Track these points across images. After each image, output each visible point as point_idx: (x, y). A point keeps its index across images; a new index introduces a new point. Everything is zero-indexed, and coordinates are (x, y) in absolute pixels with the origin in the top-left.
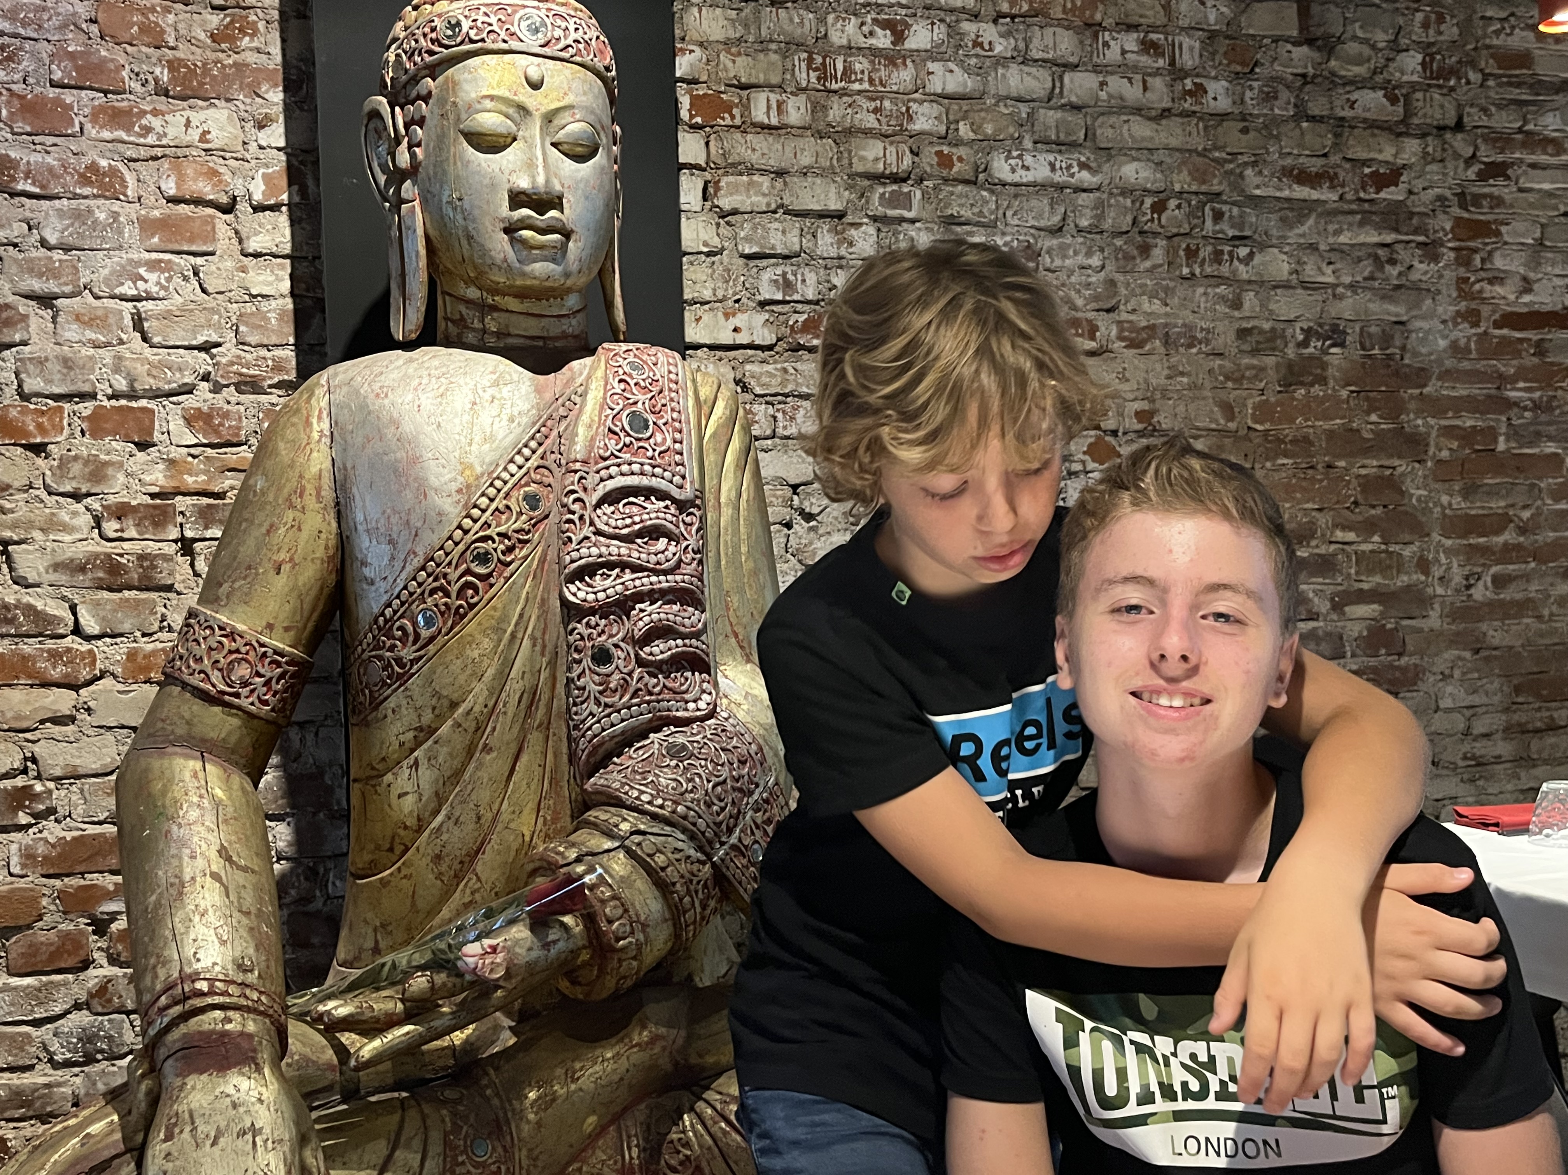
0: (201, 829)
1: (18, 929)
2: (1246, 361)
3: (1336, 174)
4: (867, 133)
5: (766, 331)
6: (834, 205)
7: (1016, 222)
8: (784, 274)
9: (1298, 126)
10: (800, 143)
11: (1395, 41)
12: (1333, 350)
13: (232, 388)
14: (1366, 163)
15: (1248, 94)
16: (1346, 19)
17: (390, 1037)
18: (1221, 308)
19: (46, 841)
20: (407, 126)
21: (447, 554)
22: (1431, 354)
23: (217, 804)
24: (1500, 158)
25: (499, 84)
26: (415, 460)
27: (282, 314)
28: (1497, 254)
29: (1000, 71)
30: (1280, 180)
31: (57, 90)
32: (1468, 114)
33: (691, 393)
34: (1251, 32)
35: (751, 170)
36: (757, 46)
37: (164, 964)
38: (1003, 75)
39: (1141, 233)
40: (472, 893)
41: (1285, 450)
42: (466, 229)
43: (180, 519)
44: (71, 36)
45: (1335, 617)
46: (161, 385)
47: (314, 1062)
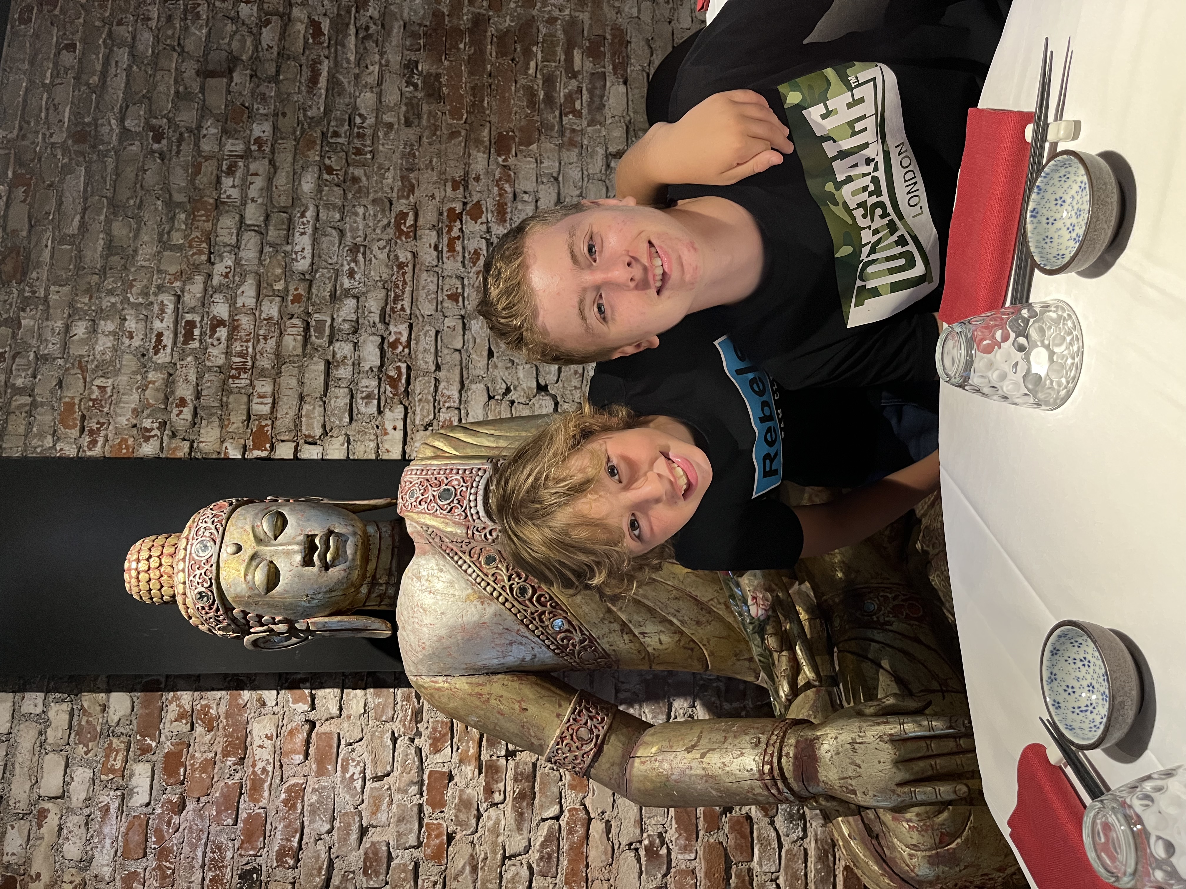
0: (675, 761)
1: (727, 855)
2: (424, 122)
3: (312, 60)
4: (279, 345)
5: (396, 411)
6: (322, 367)
7: (336, 257)
8: (362, 398)
9: (282, 81)
10: (283, 385)
11: (232, 19)
12: (420, 68)
13: (419, 725)
14: (306, 42)
15: (262, 111)
16: (217, 49)
17: (802, 661)
18: (392, 136)
19: (677, 839)
20: (262, 625)
21: (520, 612)
22: (424, 8)
23: (660, 751)
25: (238, 570)
26: (463, 628)
27: (377, 695)
29: (243, 262)
30: (314, 95)
31: (239, 821)
33: (429, 462)
34: (223, 107)
35: (299, 416)
36: (224, 409)
37: (753, 789)
38: (246, 261)
39: (345, 182)
40: (720, 603)
41: (479, 101)
42: (326, 592)
43: (494, 758)
44: (207, 813)
45: (580, 77)
46: (415, 767)
47: (814, 702)
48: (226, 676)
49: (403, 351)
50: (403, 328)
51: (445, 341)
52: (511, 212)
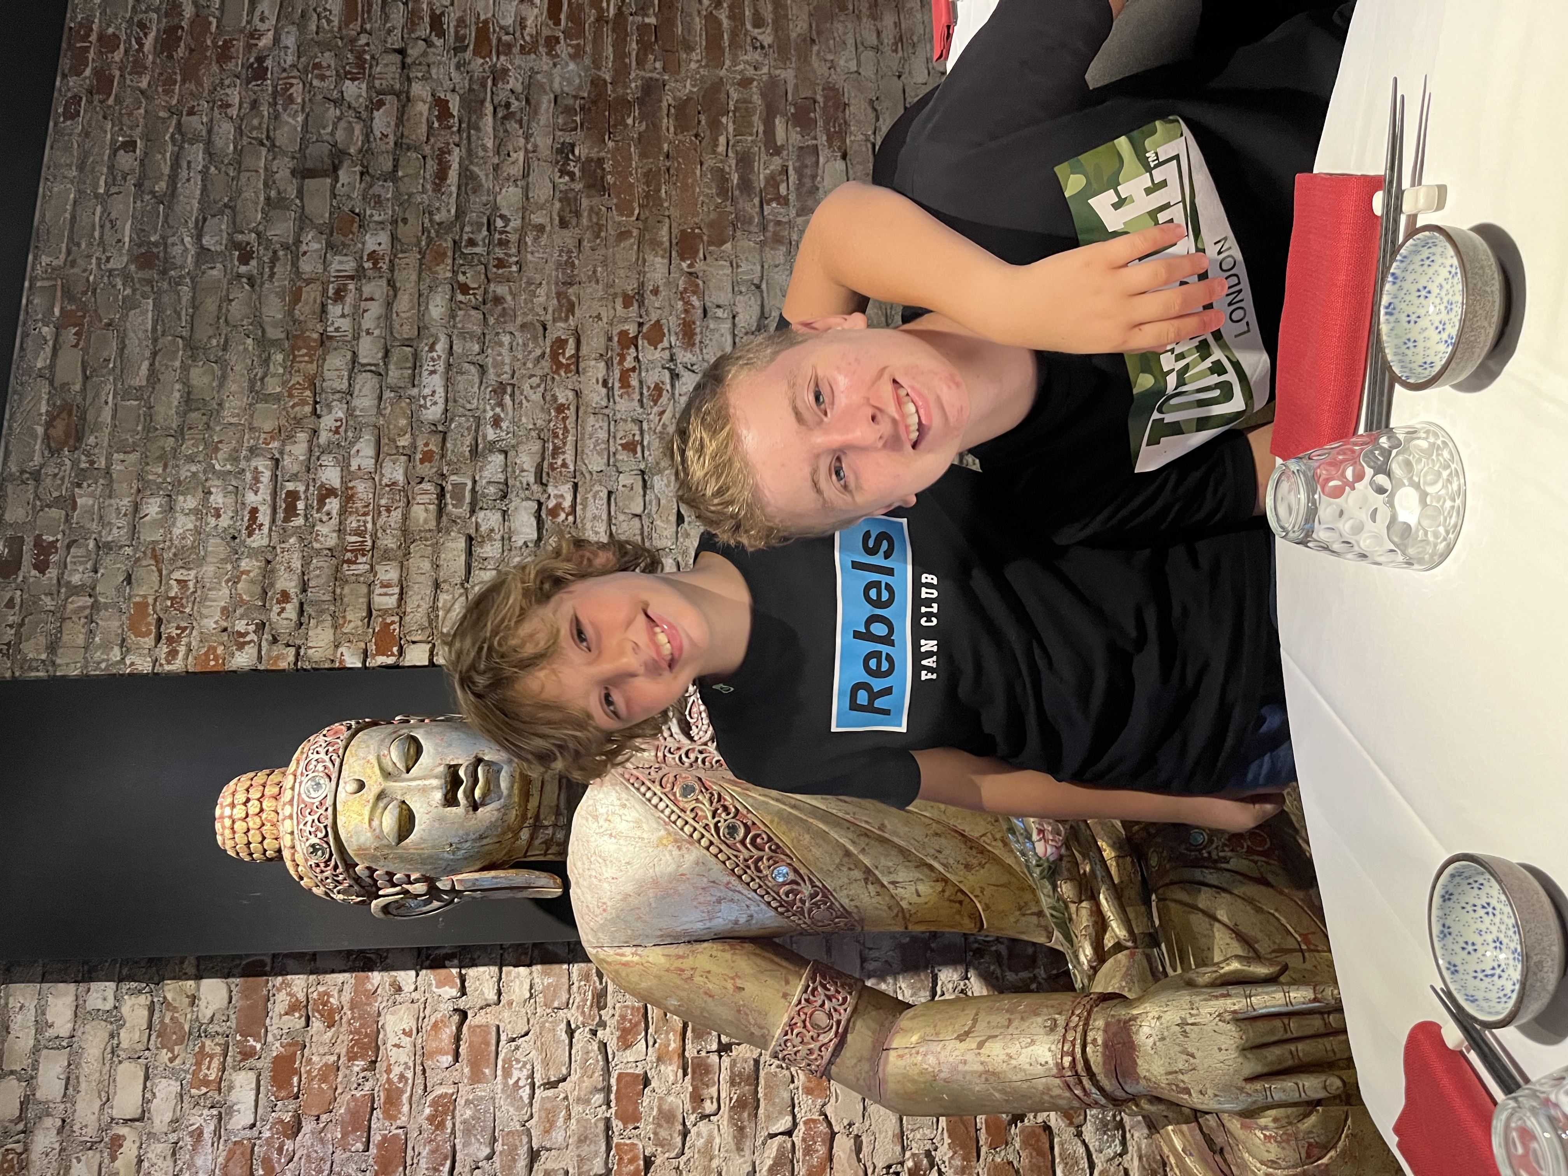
0: (943, 1054)
2: (585, 221)
3: (439, 149)
4: (405, 517)
6: (462, 544)
7: (475, 401)
9: (400, 178)
10: (413, 570)
11: (335, 102)
12: (577, 152)
13: (602, 1012)
14: (430, 127)
15: (376, 218)
16: (317, 141)
17: (1109, 914)
18: (544, 241)
19: (952, 1158)
20: (394, 885)
21: (729, 858)
22: (580, 76)
23: (923, 1040)
24: (427, 19)
25: (361, 815)
26: (655, 882)
27: (546, 974)
28: (502, 23)
29: (358, 413)
30: (443, 194)
31: (371, 1146)
32: (392, 44)
34: (327, 215)
35: (434, 608)
36: (338, 603)
37: (1049, 1089)
38: (361, 410)
39: (484, 303)
40: (995, 840)
41: (655, 191)
42: (474, 840)
43: (703, 1054)
44: (329, 1135)
45: (785, 153)
46: (599, 1068)
47: (1128, 970)
48: (349, 953)
49: (566, 519)
50: (566, 490)
51: (621, 504)
52: (701, 333)
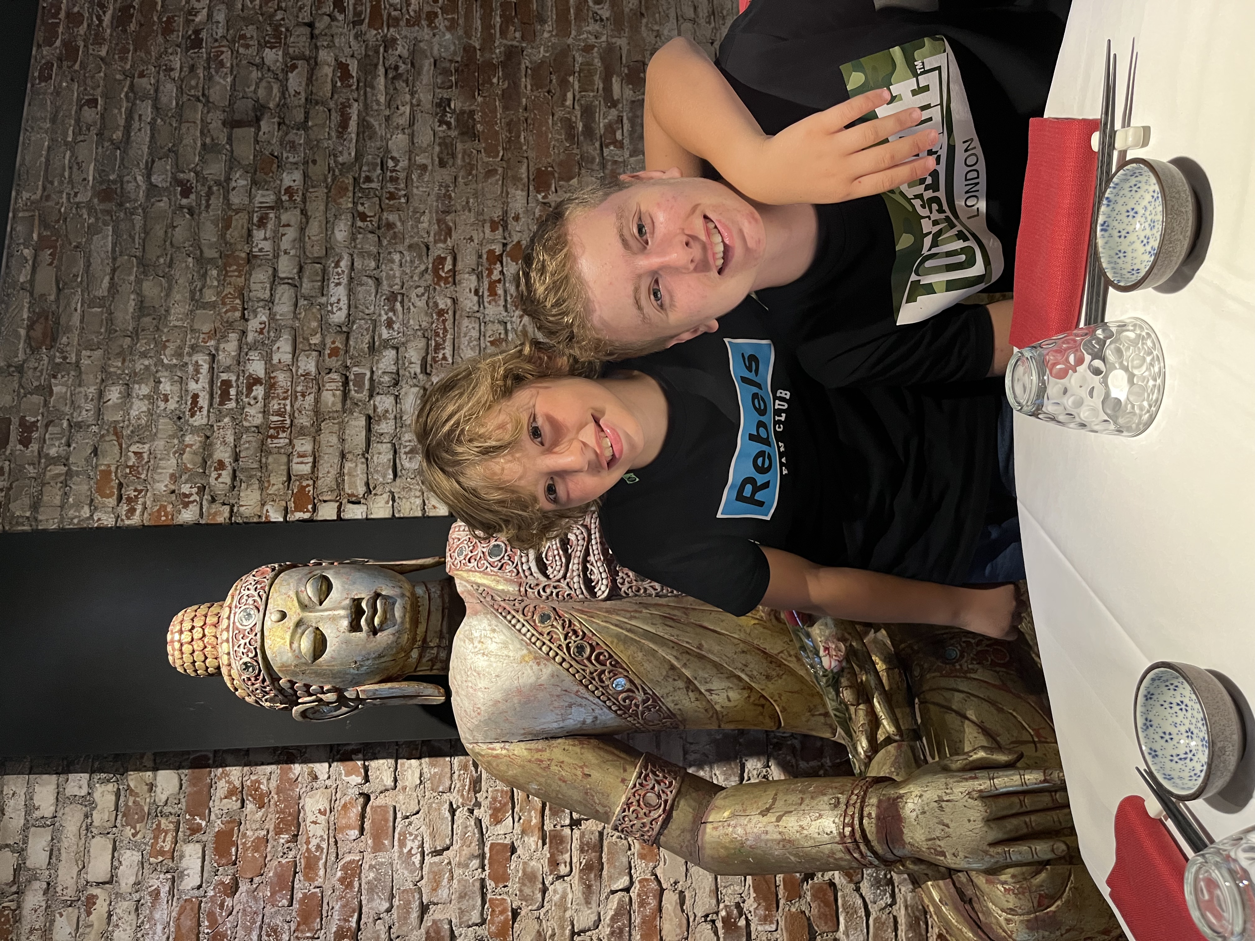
0: (749, 826)
1: (810, 926)
2: (459, 162)
3: (341, 104)
4: (317, 401)
6: (362, 422)
7: (372, 307)
8: (406, 453)
9: (311, 128)
10: (324, 443)
11: (257, 66)
12: (452, 106)
13: (478, 795)
14: (334, 85)
15: (291, 160)
16: (243, 97)
17: (881, 714)
18: (426, 178)
19: (756, 909)
20: (310, 695)
22: (454, 43)
23: (733, 815)
25: (283, 639)
26: (519, 691)
27: (433, 765)
29: (278, 317)
30: (345, 140)
31: (294, 902)
32: (303, 19)
34: (252, 157)
35: (341, 474)
36: (264, 471)
37: (834, 853)
38: (281, 315)
39: (379, 228)
41: (515, 137)
42: (375, 659)
43: (558, 827)
44: (261, 894)
45: (620, 106)
46: (476, 839)
47: (896, 759)
48: (275, 749)
